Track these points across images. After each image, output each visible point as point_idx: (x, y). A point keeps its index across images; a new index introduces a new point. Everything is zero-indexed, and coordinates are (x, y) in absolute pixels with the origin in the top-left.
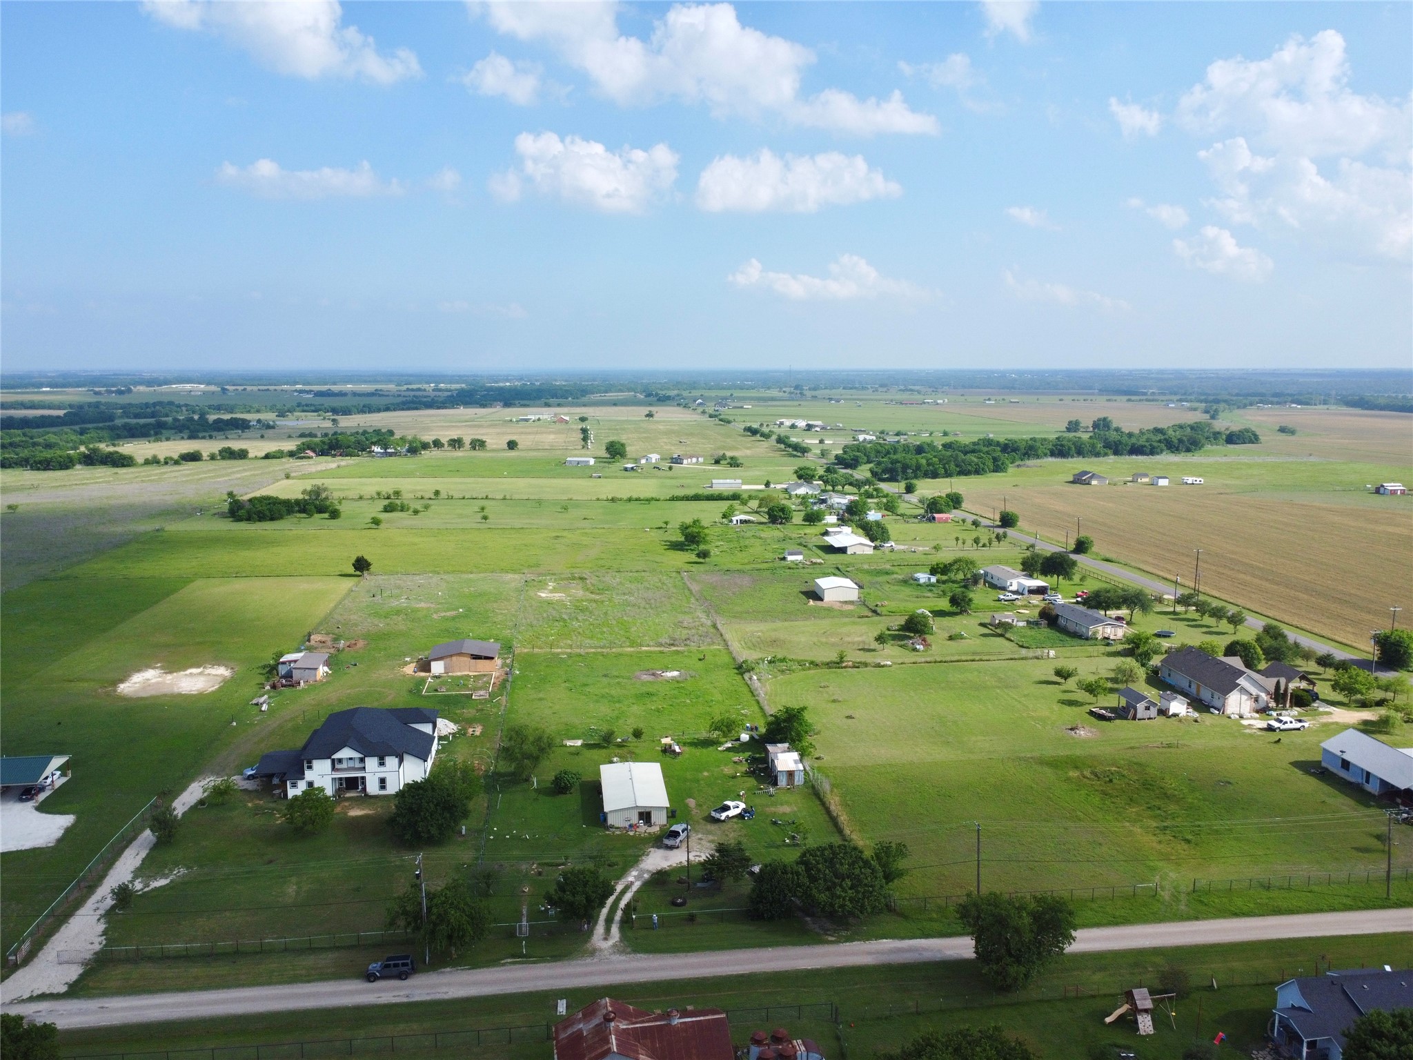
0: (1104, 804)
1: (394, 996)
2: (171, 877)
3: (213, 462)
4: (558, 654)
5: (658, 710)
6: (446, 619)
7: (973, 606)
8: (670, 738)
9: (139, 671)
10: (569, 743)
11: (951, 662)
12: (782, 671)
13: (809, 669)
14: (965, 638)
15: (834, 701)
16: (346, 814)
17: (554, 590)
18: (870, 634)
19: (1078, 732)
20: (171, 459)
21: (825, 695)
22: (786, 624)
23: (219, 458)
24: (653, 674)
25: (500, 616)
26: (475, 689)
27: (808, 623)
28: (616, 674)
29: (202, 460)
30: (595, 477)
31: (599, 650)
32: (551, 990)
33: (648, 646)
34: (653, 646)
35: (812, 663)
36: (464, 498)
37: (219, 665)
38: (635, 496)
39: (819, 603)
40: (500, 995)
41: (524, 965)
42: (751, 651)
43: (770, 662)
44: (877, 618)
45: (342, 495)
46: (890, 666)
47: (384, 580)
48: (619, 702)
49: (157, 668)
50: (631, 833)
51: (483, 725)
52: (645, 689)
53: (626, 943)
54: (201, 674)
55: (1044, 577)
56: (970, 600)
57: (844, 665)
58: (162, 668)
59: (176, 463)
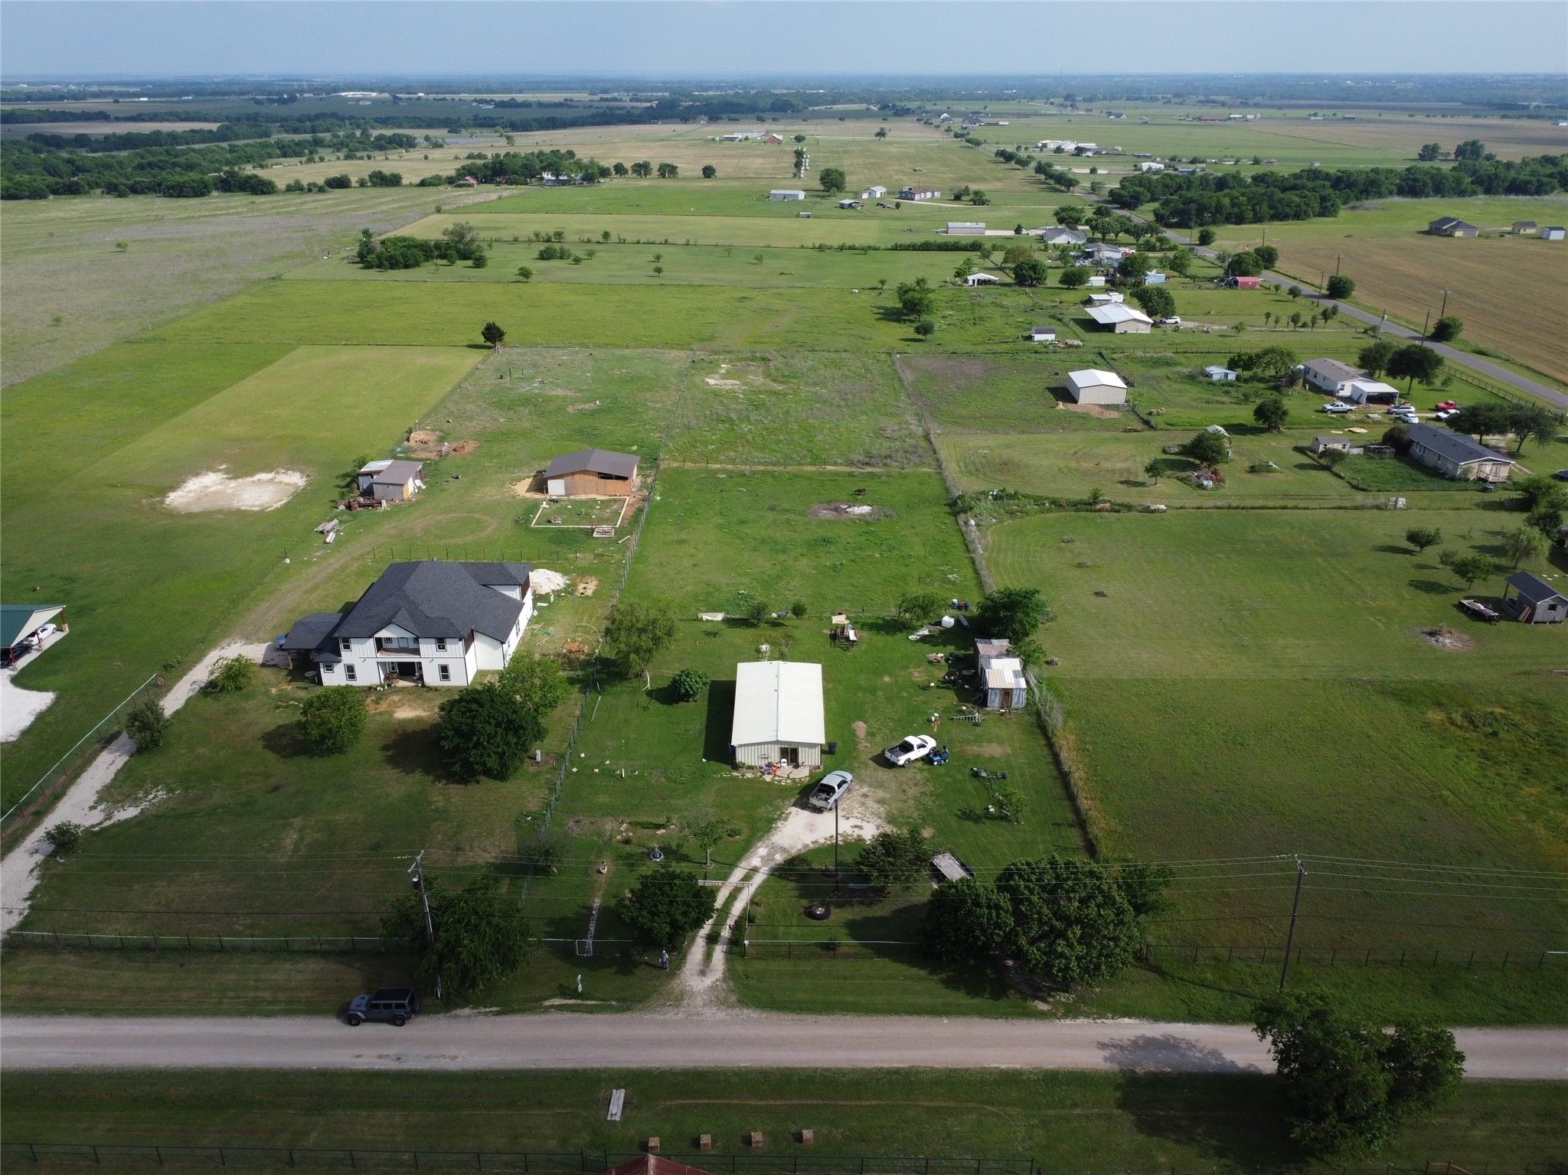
0: (1486, 776)
1: (380, 1057)
2: (144, 805)
3: (361, 189)
4: (716, 472)
5: (834, 568)
6: (583, 414)
7: (1288, 419)
8: (844, 616)
9: (197, 475)
10: (706, 617)
11: (1252, 508)
12: (1012, 514)
13: (1050, 510)
14: (1274, 471)
15: (1080, 566)
16: (391, 713)
17: (728, 375)
18: (1138, 459)
19: (1441, 639)
20: (315, 185)
21: (1068, 554)
22: (1024, 437)
23: (369, 184)
24: (836, 509)
25: (651, 412)
26: (601, 521)
27: (1053, 437)
28: (786, 506)
29: (351, 187)
30: (803, 217)
31: (770, 468)
32: (606, 1070)
33: (835, 464)
34: (841, 464)
35: (1054, 502)
36: (638, 243)
37: (294, 470)
38: (849, 243)
39: (1071, 407)
40: (531, 1070)
41: (577, 1015)
42: (973, 479)
43: (996, 498)
44: (1149, 434)
45: (494, 235)
46: (1164, 511)
47: (519, 353)
48: (784, 551)
49: (219, 471)
50: (768, 778)
51: (600, 580)
52: (821, 533)
53: (731, 983)
54: (271, 481)
55: (1391, 379)
56: (1285, 413)
57: (1098, 507)
58: (226, 471)
59: (321, 190)
